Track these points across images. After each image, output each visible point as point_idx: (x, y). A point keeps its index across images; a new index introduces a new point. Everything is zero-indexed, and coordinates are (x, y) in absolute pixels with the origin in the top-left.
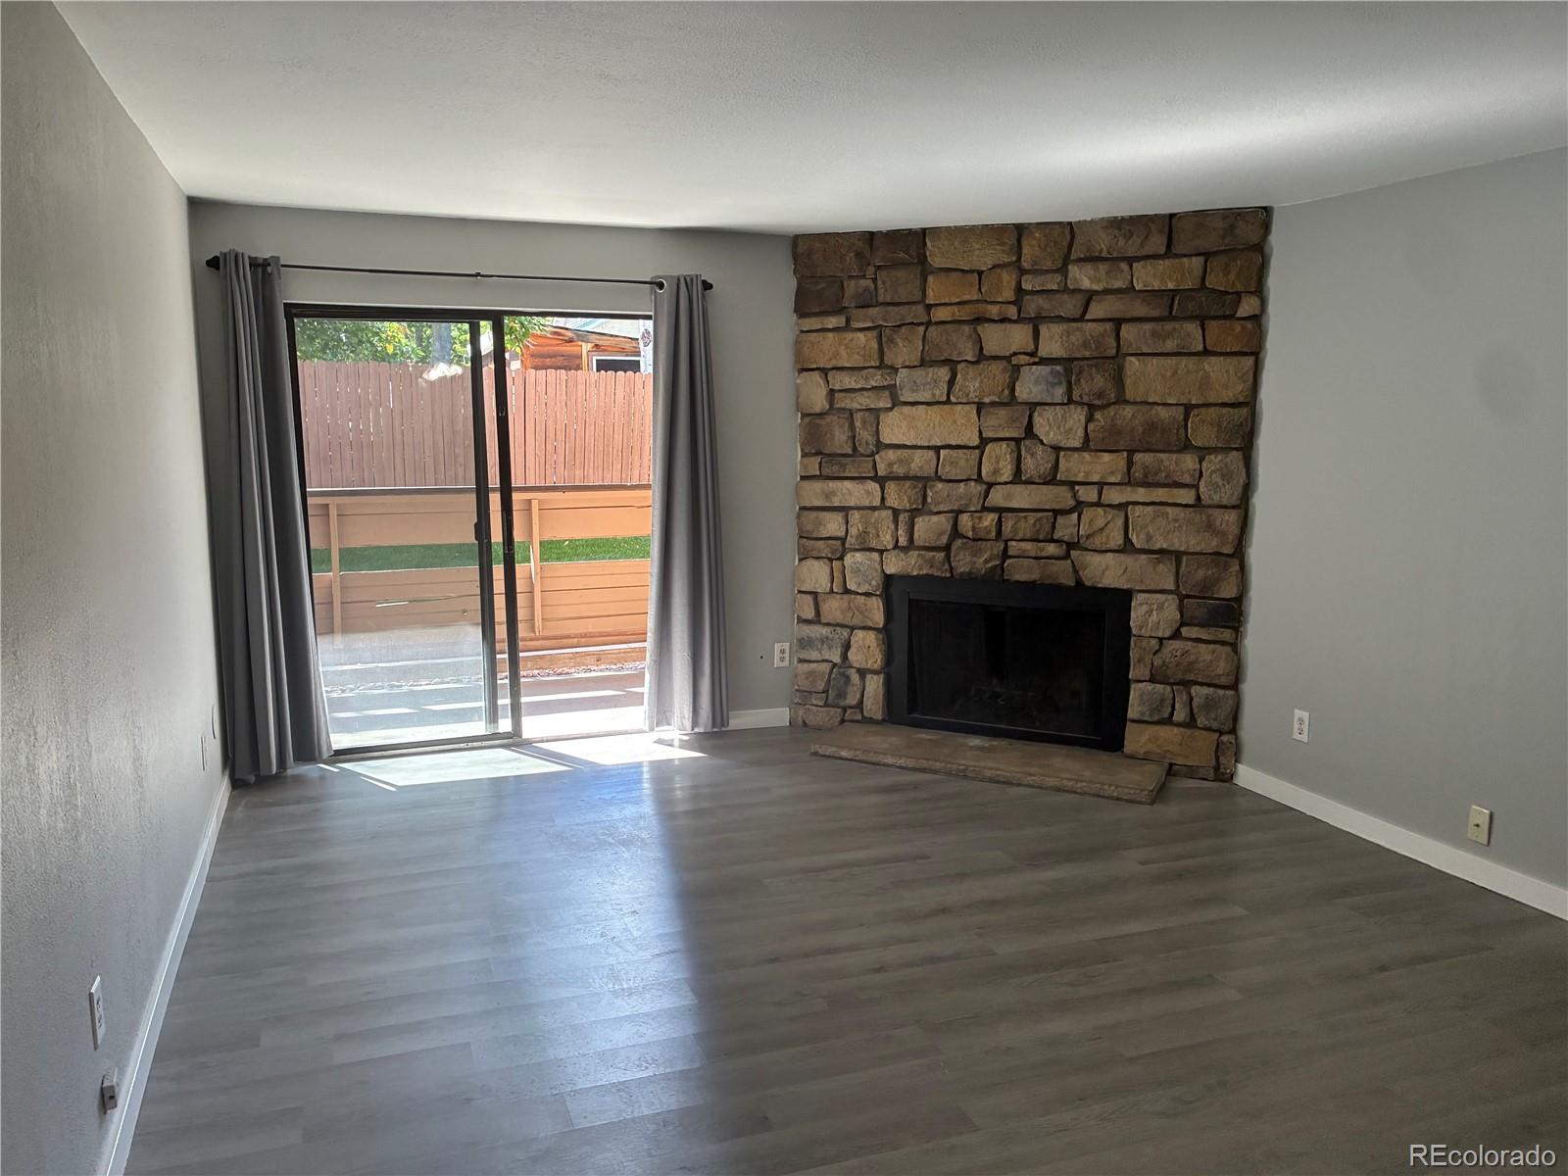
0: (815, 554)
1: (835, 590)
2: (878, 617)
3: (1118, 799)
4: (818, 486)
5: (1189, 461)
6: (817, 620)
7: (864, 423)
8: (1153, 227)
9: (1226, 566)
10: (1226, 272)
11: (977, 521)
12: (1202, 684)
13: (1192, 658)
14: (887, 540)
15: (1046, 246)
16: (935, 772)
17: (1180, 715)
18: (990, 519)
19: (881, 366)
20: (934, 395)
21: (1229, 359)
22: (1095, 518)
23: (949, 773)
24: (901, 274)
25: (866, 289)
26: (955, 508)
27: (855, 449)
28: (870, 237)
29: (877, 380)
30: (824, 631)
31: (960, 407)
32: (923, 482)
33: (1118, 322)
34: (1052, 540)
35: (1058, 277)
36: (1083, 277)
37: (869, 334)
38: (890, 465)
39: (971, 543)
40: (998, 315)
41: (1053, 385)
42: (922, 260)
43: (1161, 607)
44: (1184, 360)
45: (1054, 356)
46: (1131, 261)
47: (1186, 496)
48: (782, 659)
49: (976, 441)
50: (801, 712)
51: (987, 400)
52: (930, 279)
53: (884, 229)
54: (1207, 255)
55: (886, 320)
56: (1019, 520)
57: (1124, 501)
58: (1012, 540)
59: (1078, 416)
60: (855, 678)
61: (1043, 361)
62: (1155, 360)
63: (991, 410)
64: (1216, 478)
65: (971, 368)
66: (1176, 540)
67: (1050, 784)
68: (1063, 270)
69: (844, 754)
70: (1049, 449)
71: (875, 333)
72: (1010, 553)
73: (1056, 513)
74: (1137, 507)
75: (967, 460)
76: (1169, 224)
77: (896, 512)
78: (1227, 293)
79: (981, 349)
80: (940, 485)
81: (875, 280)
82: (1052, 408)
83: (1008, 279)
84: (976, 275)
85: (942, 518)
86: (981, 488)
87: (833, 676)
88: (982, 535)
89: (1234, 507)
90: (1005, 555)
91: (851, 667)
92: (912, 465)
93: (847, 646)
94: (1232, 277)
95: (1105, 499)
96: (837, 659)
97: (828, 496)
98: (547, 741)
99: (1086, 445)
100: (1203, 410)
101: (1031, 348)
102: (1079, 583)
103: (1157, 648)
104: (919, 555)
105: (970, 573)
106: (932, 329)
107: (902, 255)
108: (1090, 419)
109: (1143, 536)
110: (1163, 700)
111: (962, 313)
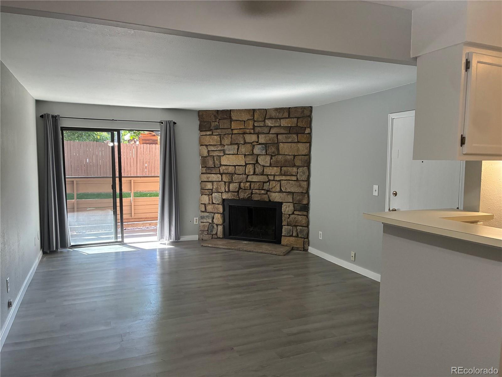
0: (205, 194)
1: (210, 203)
2: (221, 210)
3: (276, 255)
4: (205, 176)
5: (295, 169)
6: (205, 211)
7: (217, 159)
8: (285, 110)
9: (304, 196)
10: (302, 122)
11: (245, 185)
12: (300, 226)
13: (297, 219)
14: (223, 190)
15: (260, 115)
16: (232, 249)
17: (294, 234)
18: (248, 184)
19: (221, 144)
20: (234, 152)
21: (303, 144)
22: (273, 184)
23: (235, 250)
24: (225, 121)
25: (217, 125)
26: (240, 181)
27: (215, 166)
28: (217, 111)
29: (220, 148)
30: (207, 214)
31: (240, 155)
32: (232, 174)
33: (277, 134)
34: (263, 190)
35: (263, 123)
36: (269, 123)
37: (217, 136)
38: (223, 170)
39: (244, 190)
40: (249, 132)
41: (262, 150)
42: (231, 118)
43: (289, 206)
44: (293, 144)
45: (262, 143)
46: (280, 119)
47: (294, 178)
48: (196, 222)
49: (244, 164)
50: (201, 236)
51: (247, 154)
52: (232, 122)
53: (221, 109)
54: (298, 118)
55: (222, 133)
56: (255, 184)
57: (280, 179)
58: (253, 189)
59: (268, 158)
60: (215, 226)
61: (260, 144)
62: (286, 144)
63: (247, 156)
64: (301, 173)
65: (243, 145)
66: (292, 189)
67: (260, 251)
68: (264, 121)
69: (210, 245)
70: (262, 166)
71: (219, 136)
72: (253, 193)
73: (264, 182)
74: (283, 181)
75: (242, 169)
76: (289, 110)
77: (225, 182)
78: (303, 127)
79: (245, 141)
80: (236, 175)
81: (219, 122)
82: (262, 156)
83: (251, 123)
84: (243, 122)
85: (236, 184)
86: (246, 176)
87: (210, 226)
88: (246, 188)
89: (306, 181)
90: (252, 194)
91: (215, 224)
92: (229, 170)
93: (213, 218)
94: (304, 123)
95: (275, 179)
96: (211, 222)
97: (208, 178)
98: (131, 243)
99: (271, 165)
100: (298, 156)
101: (257, 141)
102: (270, 201)
103: (288, 217)
104: (231, 194)
105: (243, 198)
106: (233, 135)
107: (225, 116)
108: (271, 159)
109: (284, 188)
110: (290, 230)
111: (241, 132)
